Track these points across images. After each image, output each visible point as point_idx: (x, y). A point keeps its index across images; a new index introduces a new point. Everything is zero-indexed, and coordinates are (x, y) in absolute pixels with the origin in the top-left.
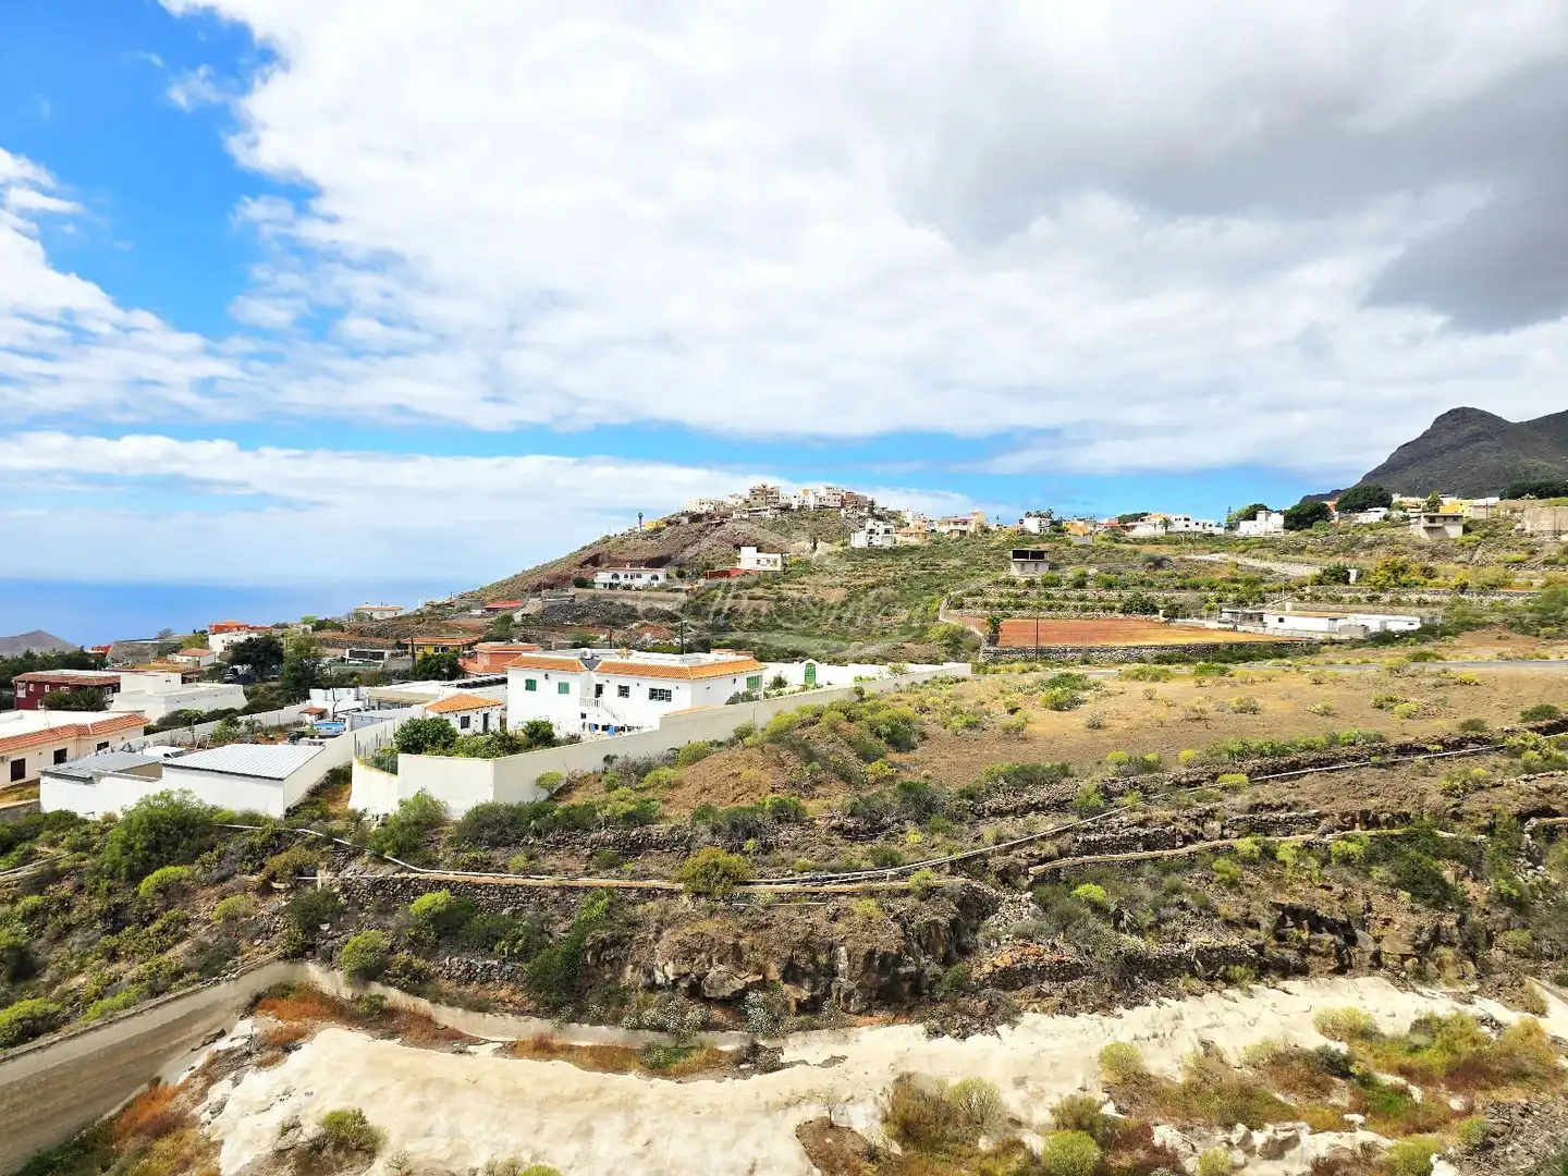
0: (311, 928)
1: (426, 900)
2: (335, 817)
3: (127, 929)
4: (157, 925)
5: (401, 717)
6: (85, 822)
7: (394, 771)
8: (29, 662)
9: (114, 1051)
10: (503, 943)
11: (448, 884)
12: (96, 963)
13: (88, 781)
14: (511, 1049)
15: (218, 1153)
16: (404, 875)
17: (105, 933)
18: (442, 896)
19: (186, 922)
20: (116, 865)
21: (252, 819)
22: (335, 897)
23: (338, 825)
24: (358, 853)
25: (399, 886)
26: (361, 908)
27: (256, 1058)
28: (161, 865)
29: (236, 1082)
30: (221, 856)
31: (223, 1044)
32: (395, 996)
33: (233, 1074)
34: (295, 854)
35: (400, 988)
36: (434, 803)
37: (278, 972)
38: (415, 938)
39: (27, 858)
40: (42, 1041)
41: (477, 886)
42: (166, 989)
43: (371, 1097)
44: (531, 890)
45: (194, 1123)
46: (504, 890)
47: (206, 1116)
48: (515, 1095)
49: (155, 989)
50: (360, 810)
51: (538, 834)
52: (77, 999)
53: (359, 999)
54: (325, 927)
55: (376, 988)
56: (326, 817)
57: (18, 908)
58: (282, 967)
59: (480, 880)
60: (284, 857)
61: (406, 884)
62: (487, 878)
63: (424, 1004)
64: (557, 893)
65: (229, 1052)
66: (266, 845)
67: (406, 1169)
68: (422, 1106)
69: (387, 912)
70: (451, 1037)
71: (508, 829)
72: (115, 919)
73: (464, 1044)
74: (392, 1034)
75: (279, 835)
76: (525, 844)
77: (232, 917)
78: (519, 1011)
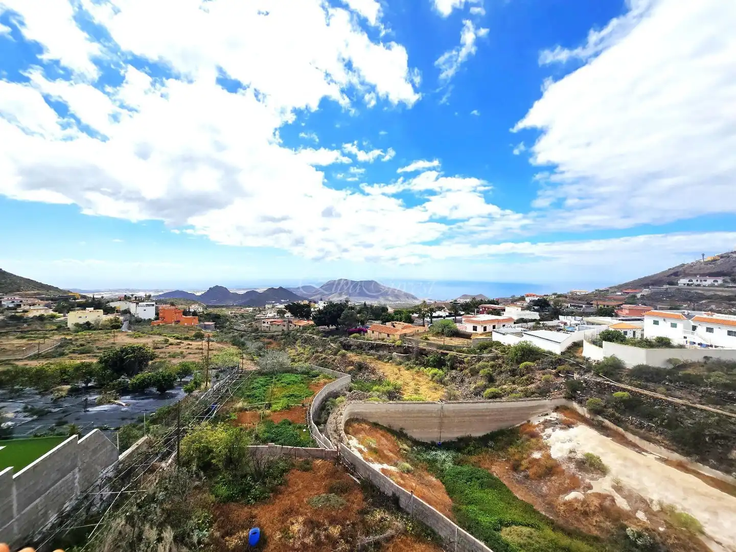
0: (574, 391)
1: (619, 394)
2: (577, 357)
3: (517, 377)
4: (525, 377)
5: (603, 328)
6: (504, 345)
7: (601, 346)
8: (482, 302)
9: (519, 409)
10: (657, 419)
11: (628, 391)
12: (509, 383)
13: (504, 334)
14: (666, 461)
15: (549, 449)
16: (608, 382)
17: (510, 376)
18: (626, 394)
19: (534, 379)
20: (513, 358)
21: (551, 353)
22: (582, 384)
23: (581, 361)
24: (589, 371)
25: (606, 386)
26: (592, 389)
27: (559, 426)
28: (525, 361)
29: (554, 430)
31: (548, 418)
32: (607, 422)
33: (552, 428)
34: (566, 367)
35: (610, 421)
36: (619, 360)
37: (563, 402)
38: (616, 406)
39: (491, 352)
40: (498, 400)
41: (641, 394)
42: (530, 396)
43: (602, 454)
44: (670, 403)
45: (542, 437)
46: (656, 399)
47: (545, 437)
48: (670, 480)
49: (527, 395)
50: (587, 356)
51: (671, 381)
52: (505, 391)
53: (593, 420)
54: (579, 392)
55: (600, 418)
56: (575, 357)
57: (489, 364)
58: (565, 400)
59: (642, 392)
60: (562, 367)
61: (610, 386)
62: (646, 392)
63: (621, 430)
64: (684, 407)
65: (550, 421)
66: (556, 362)
67: (619, 485)
68: (625, 466)
69: (602, 393)
70: (634, 446)
71: (655, 376)
72: (513, 373)
73: (640, 450)
74: (608, 436)
75: (560, 360)
76: (664, 383)
77: (547, 381)
78: (667, 447)
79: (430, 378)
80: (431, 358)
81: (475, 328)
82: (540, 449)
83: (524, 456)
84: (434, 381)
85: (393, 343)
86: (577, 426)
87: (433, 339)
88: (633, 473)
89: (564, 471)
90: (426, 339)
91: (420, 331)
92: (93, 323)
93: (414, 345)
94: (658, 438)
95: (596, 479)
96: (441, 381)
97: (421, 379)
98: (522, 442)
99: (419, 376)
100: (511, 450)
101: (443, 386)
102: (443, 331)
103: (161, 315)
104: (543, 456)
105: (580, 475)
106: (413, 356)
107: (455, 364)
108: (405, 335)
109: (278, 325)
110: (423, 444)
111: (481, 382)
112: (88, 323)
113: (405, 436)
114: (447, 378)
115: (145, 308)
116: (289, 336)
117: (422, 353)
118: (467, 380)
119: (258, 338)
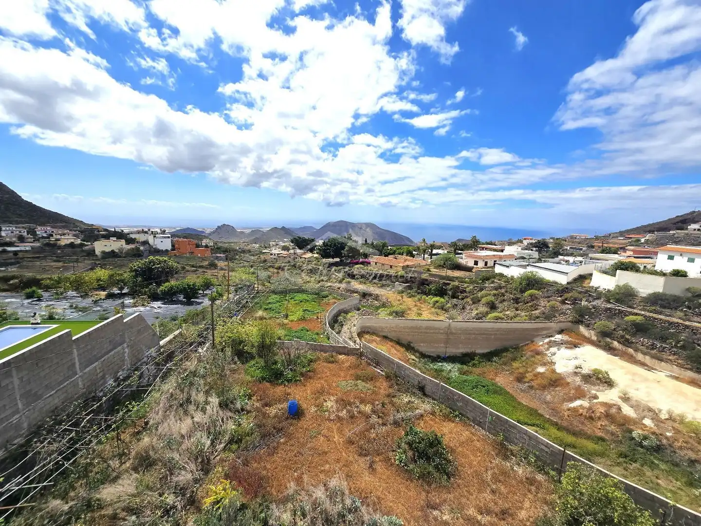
0: (582, 316)
1: (631, 318)
3: (521, 304)
4: (530, 304)
6: (507, 276)
7: (614, 276)
9: (524, 330)
10: (671, 341)
11: (642, 315)
12: (513, 310)
13: (507, 267)
14: (676, 378)
15: (554, 365)
16: (619, 308)
17: (513, 303)
18: (640, 318)
19: (538, 305)
20: (517, 288)
21: (556, 283)
22: (590, 309)
23: (589, 289)
24: (598, 298)
25: (617, 311)
26: (600, 315)
27: (565, 345)
28: (530, 289)
29: (559, 350)
30: (547, 291)
31: (553, 339)
32: (616, 344)
33: (557, 347)
34: (574, 294)
35: (619, 342)
36: (632, 289)
38: (627, 329)
39: (493, 282)
41: (655, 319)
42: (535, 320)
43: (611, 370)
44: (686, 326)
45: (546, 355)
46: (670, 323)
47: (550, 355)
49: (532, 319)
50: (596, 286)
51: (689, 308)
52: (508, 316)
53: (599, 341)
54: (587, 317)
55: (608, 340)
56: (582, 286)
57: (492, 293)
58: (570, 324)
59: (657, 317)
60: (570, 294)
61: (620, 312)
62: (660, 317)
63: (631, 351)
65: (555, 341)
66: (563, 291)
67: (627, 396)
68: (633, 380)
69: (611, 318)
70: (643, 364)
71: (672, 303)
72: (517, 301)
73: (650, 369)
74: (615, 355)
75: (567, 288)
76: (682, 310)
77: (553, 307)
78: (680, 366)
79: (431, 305)
80: (433, 287)
81: (476, 263)
82: (544, 364)
83: (529, 370)
84: (436, 308)
85: (396, 273)
86: (584, 346)
87: (434, 271)
88: (642, 386)
89: (568, 383)
90: (429, 270)
91: (421, 264)
92: (117, 251)
93: (416, 275)
94: (670, 358)
95: (602, 391)
96: (442, 308)
97: (423, 306)
98: (527, 359)
99: (421, 303)
100: (516, 365)
101: (444, 312)
102: (445, 264)
103: (176, 246)
104: (547, 370)
105: (586, 387)
106: (415, 285)
107: (456, 293)
108: (408, 266)
109: (285, 257)
110: (429, 357)
111: (483, 309)
112: (113, 251)
113: (413, 349)
114: (449, 305)
115: (162, 240)
116: (295, 267)
117: (424, 283)
118: (468, 308)
119: (267, 269)
